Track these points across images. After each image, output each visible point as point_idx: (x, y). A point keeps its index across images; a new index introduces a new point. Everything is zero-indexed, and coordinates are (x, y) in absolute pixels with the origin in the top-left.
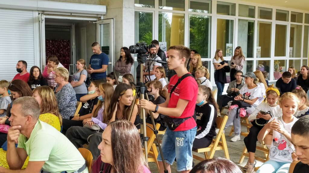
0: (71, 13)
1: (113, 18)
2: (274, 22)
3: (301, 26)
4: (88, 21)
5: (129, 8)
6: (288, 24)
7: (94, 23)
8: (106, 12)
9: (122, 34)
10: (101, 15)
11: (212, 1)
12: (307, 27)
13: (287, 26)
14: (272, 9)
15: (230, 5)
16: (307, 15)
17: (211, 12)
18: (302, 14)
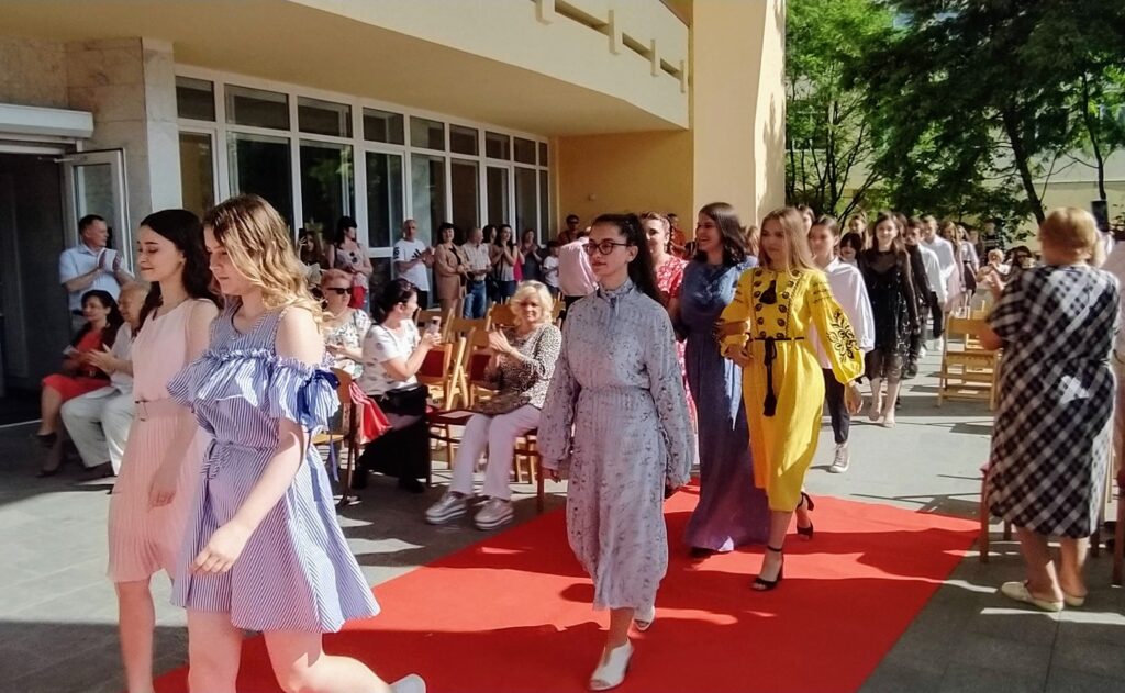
1: (121, 150)
2: (484, 162)
3: (534, 170)
4: (35, 156)
5: (163, 120)
6: (510, 165)
7: (56, 160)
8: (91, 127)
9: (149, 191)
10: (76, 139)
11: (350, 107)
12: (544, 174)
13: (507, 170)
14: (477, 131)
15: (386, 116)
16: (543, 147)
17: (350, 135)
18: (534, 142)
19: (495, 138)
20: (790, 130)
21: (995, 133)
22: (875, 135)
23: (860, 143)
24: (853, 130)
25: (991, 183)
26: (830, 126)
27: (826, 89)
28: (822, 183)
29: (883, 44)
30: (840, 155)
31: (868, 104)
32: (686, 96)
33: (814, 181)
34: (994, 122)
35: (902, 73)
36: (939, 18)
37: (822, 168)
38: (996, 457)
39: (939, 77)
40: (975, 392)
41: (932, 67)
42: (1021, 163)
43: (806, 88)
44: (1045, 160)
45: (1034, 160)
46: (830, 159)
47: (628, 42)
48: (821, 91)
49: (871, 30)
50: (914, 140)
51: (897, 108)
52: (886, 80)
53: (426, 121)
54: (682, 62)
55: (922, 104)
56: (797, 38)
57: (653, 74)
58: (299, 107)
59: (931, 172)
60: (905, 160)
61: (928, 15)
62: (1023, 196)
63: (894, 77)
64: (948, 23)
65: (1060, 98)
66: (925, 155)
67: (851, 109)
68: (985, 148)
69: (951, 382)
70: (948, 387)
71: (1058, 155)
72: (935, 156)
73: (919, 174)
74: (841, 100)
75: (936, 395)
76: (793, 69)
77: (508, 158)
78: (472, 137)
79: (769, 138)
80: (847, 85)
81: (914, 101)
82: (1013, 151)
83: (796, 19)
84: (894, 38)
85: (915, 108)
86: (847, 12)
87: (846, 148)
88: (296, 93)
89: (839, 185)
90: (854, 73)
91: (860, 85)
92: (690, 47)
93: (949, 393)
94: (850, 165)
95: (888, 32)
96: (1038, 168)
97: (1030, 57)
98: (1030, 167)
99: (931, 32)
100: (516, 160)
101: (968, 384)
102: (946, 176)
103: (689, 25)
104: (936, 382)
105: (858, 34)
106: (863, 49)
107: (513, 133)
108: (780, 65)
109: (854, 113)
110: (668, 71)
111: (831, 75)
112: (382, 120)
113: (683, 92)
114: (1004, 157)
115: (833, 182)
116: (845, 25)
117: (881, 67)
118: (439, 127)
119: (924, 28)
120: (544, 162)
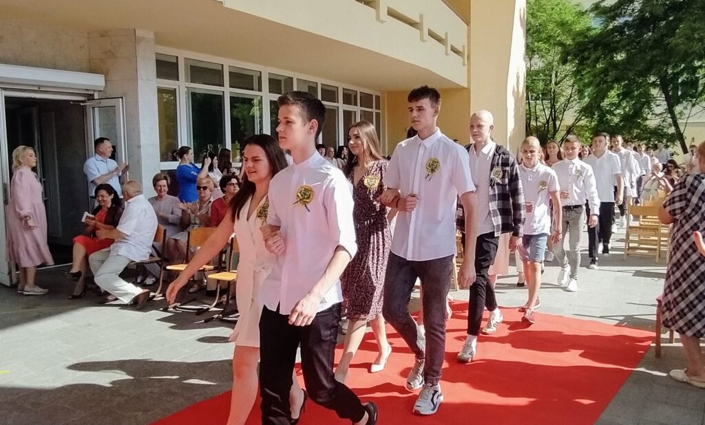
0: (39, 87)
1: (122, 98)
2: (342, 107)
3: (372, 112)
4: (69, 101)
5: (148, 80)
6: (357, 109)
7: (82, 104)
8: (104, 84)
9: (138, 123)
10: (94, 91)
11: (261, 72)
12: (378, 114)
13: (355, 112)
14: (337, 88)
15: (282, 79)
16: (378, 98)
17: (260, 90)
18: (372, 95)
19: (349, 92)
20: (528, 88)
21: (655, 92)
22: (581, 92)
23: (571, 97)
24: (567, 89)
25: (652, 123)
26: (553, 85)
27: (550, 63)
28: (548, 122)
29: (586, 37)
30: (559, 104)
31: (577, 73)
32: (466, 66)
33: (542, 120)
34: (654, 85)
35: (598, 53)
36: (621, 21)
37: (548, 112)
38: (668, 290)
39: (620, 57)
40: (646, 252)
41: (616, 50)
42: (670, 110)
43: (538, 63)
44: (685, 108)
45: (678, 109)
46: (553, 107)
47: (431, 34)
48: (547, 65)
49: (578, 28)
50: (604, 96)
51: (595, 76)
52: (588, 58)
53: (306, 81)
54: (463, 46)
55: (610, 73)
56: (533, 32)
57: (447, 54)
58: (230, 72)
59: (615, 115)
60: (599, 108)
61: (613, 19)
62: (672, 130)
63: (593, 56)
64: (626, 23)
65: (695, 70)
66: (612, 104)
67: (566, 76)
68: (647, 100)
69: (631, 245)
70: (629, 248)
71: (693, 105)
72: (618, 106)
73: (608, 116)
74: (559, 71)
75: (623, 253)
76: (530, 51)
77: (356, 104)
78: (334, 92)
79: (516, 94)
80: (564, 61)
81: (605, 71)
82: (666, 103)
83: (532, 20)
84: (593, 33)
85: (606, 75)
86: (564, 16)
87: (562, 100)
88: (228, 64)
89: (558, 123)
90: (568, 54)
91: (572, 61)
92: (469, 37)
93: (630, 252)
94: (565, 110)
95: (589, 29)
96: (681, 113)
97: (677, 45)
98: (676, 113)
99: (615, 29)
100: (361, 106)
101: (642, 246)
102: (625, 118)
103: (468, 23)
104: (622, 245)
105: (570, 30)
106: (574, 39)
107: (359, 90)
108: (523, 49)
109: (567, 78)
110: (455, 52)
111: (554, 55)
112: (281, 81)
113: (464, 65)
114: (660, 106)
115: (554, 121)
116: (562, 24)
117: (584, 51)
118: (315, 85)
119: (611, 26)
120: (378, 107)
